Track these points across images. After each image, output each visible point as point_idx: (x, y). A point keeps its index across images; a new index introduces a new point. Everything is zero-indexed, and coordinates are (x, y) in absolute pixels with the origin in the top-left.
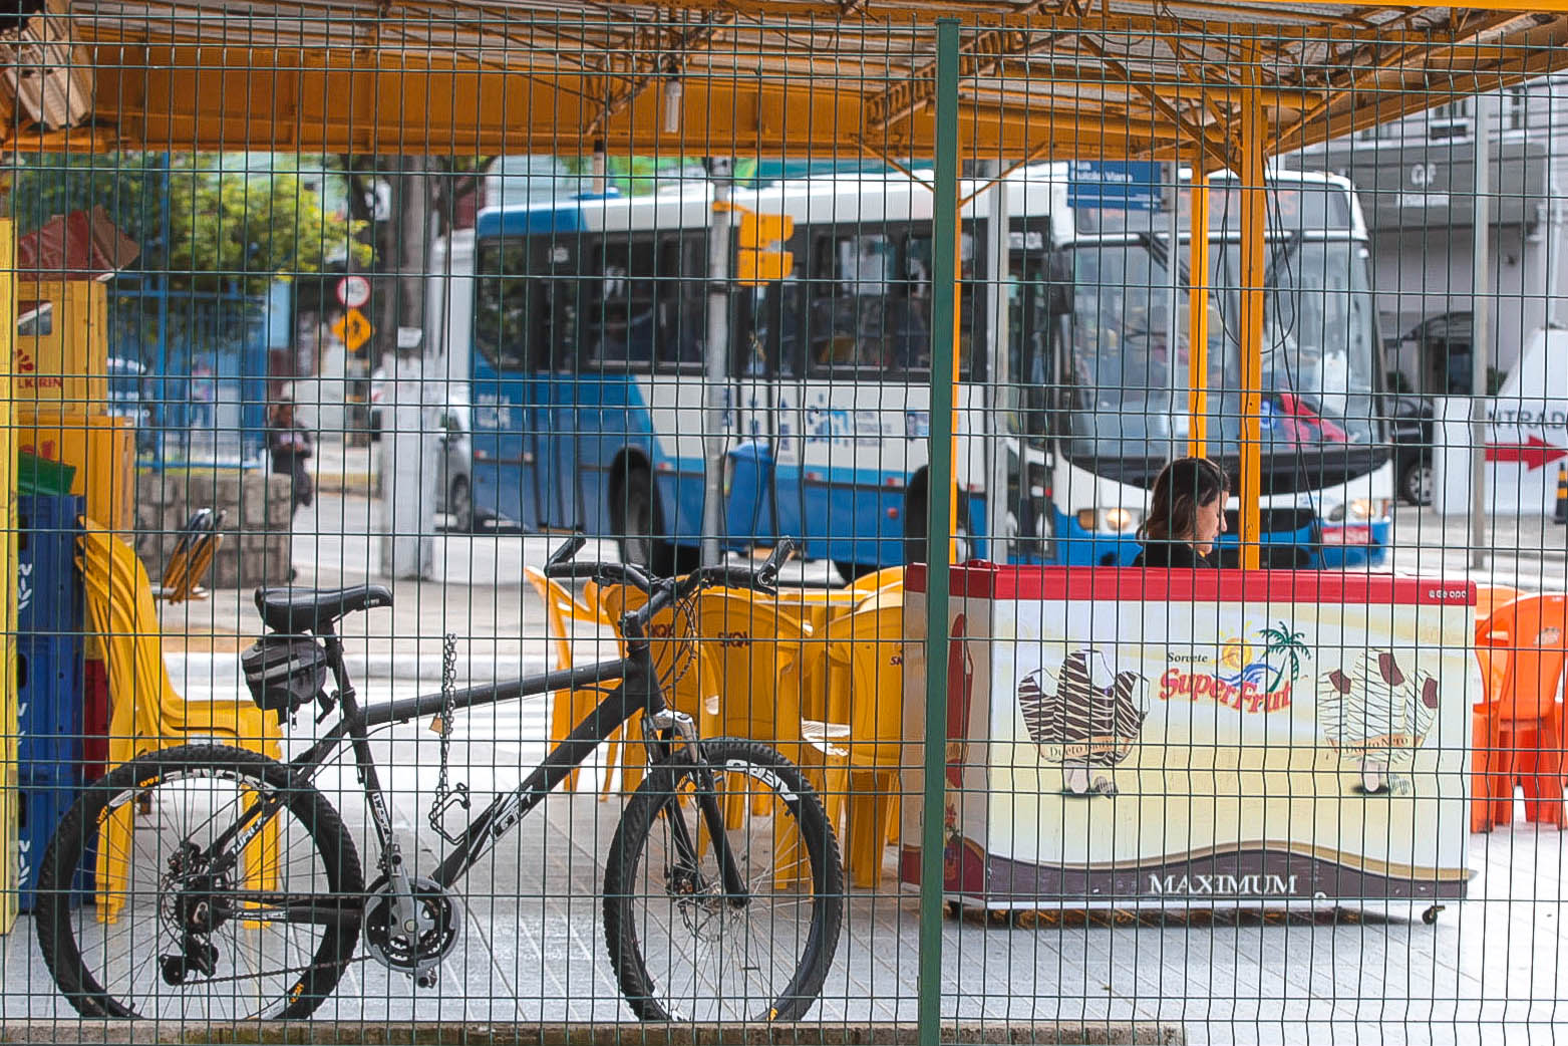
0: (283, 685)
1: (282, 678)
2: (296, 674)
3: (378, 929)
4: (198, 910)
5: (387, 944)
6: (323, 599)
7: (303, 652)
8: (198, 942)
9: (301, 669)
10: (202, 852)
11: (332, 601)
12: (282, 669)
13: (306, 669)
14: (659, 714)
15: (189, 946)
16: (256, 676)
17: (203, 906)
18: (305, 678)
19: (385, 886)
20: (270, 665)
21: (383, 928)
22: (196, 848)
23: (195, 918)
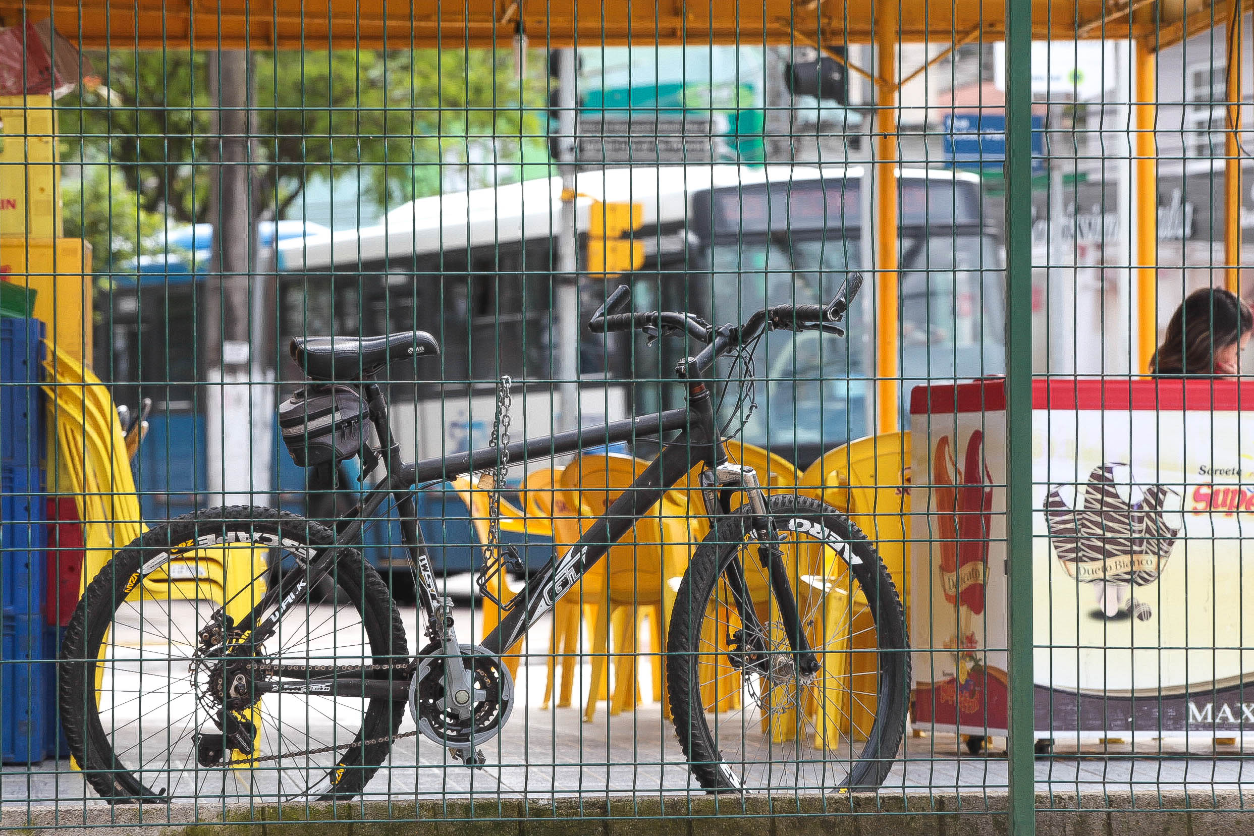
0: (327, 439)
1: (326, 430)
2: (339, 426)
3: (426, 701)
4: (235, 683)
5: (436, 718)
6: (366, 347)
7: (344, 403)
8: (236, 718)
9: (343, 422)
10: (235, 625)
11: (376, 349)
12: (325, 421)
13: (349, 421)
14: (720, 467)
15: (225, 721)
16: (294, 431)
17: (240, 679)
18: (347, 431)
19: (434, 654)
20: (312, 418)
21: (431, 701)
22: (230, 620)
23: (232, 692)
